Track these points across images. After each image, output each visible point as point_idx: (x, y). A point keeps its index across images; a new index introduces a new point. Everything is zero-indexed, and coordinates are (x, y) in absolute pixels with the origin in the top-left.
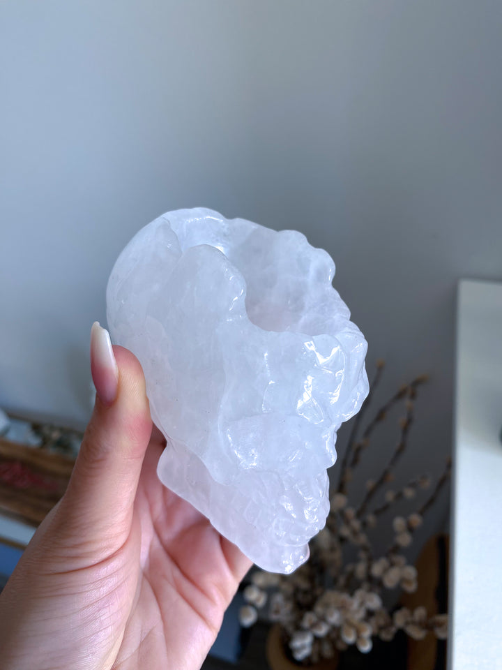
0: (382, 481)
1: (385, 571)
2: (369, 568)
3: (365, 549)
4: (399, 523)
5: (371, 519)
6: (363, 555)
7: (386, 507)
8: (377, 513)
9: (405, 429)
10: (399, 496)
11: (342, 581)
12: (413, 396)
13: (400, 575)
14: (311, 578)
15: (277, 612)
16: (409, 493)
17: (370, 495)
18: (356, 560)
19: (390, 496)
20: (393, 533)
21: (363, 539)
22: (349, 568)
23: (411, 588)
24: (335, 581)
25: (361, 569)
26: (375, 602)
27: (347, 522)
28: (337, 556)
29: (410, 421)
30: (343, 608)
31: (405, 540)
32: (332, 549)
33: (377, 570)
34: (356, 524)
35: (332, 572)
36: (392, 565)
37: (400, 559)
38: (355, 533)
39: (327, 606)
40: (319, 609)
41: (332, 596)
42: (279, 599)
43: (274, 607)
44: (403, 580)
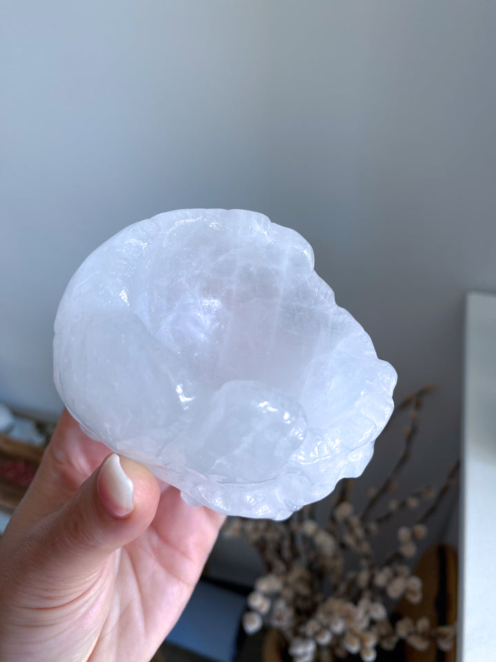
0: (385, 489)
1: (390, 581)
2: (372, 577)
3: (367, 557)
4: (404, 533)
5: (373, 527)
6: (364, 563)
7: (389, 516)
8: (380, 521)
9: (410, 439)
10: (403, 505)
11: (342, 588)
12: (418, 406)
13: (406, 585)
14: (311, 584)
15: (279, 618)
16: (413, 503)
17: (373, 503)
18: (358, 569)
19: (393, 505)
20: (397, 543)
21: (366, 547)
22: (351, 575)
23: (416, 599)
24: (335, 588)
25: (363, 578)
26: (380, 612)
27: (351, 530)
28: (339, 563)
29: (414, 431)
30: (348, 617)
31: (409, 550)
32: (335, 557)
33: (381, 579)
34: (359, 532)
35: (333, 579)
36: (396, 575)
37: (405, 570)
38: (358, 541)
39: (330, 614)
40: (321, 616)
41: (335, 604)
42: (281, 605)
43: (277, 613)
44: (407, 591)
